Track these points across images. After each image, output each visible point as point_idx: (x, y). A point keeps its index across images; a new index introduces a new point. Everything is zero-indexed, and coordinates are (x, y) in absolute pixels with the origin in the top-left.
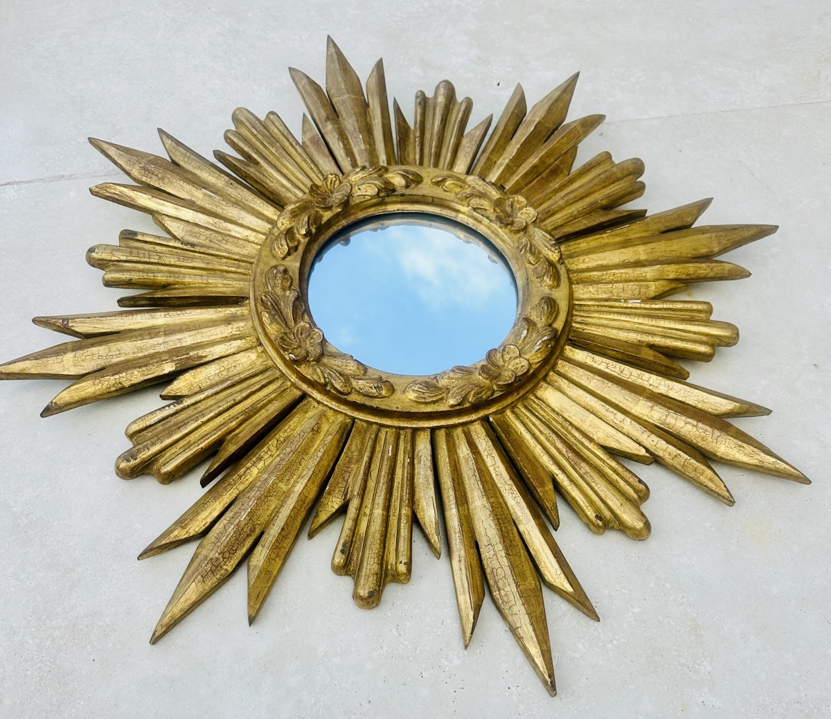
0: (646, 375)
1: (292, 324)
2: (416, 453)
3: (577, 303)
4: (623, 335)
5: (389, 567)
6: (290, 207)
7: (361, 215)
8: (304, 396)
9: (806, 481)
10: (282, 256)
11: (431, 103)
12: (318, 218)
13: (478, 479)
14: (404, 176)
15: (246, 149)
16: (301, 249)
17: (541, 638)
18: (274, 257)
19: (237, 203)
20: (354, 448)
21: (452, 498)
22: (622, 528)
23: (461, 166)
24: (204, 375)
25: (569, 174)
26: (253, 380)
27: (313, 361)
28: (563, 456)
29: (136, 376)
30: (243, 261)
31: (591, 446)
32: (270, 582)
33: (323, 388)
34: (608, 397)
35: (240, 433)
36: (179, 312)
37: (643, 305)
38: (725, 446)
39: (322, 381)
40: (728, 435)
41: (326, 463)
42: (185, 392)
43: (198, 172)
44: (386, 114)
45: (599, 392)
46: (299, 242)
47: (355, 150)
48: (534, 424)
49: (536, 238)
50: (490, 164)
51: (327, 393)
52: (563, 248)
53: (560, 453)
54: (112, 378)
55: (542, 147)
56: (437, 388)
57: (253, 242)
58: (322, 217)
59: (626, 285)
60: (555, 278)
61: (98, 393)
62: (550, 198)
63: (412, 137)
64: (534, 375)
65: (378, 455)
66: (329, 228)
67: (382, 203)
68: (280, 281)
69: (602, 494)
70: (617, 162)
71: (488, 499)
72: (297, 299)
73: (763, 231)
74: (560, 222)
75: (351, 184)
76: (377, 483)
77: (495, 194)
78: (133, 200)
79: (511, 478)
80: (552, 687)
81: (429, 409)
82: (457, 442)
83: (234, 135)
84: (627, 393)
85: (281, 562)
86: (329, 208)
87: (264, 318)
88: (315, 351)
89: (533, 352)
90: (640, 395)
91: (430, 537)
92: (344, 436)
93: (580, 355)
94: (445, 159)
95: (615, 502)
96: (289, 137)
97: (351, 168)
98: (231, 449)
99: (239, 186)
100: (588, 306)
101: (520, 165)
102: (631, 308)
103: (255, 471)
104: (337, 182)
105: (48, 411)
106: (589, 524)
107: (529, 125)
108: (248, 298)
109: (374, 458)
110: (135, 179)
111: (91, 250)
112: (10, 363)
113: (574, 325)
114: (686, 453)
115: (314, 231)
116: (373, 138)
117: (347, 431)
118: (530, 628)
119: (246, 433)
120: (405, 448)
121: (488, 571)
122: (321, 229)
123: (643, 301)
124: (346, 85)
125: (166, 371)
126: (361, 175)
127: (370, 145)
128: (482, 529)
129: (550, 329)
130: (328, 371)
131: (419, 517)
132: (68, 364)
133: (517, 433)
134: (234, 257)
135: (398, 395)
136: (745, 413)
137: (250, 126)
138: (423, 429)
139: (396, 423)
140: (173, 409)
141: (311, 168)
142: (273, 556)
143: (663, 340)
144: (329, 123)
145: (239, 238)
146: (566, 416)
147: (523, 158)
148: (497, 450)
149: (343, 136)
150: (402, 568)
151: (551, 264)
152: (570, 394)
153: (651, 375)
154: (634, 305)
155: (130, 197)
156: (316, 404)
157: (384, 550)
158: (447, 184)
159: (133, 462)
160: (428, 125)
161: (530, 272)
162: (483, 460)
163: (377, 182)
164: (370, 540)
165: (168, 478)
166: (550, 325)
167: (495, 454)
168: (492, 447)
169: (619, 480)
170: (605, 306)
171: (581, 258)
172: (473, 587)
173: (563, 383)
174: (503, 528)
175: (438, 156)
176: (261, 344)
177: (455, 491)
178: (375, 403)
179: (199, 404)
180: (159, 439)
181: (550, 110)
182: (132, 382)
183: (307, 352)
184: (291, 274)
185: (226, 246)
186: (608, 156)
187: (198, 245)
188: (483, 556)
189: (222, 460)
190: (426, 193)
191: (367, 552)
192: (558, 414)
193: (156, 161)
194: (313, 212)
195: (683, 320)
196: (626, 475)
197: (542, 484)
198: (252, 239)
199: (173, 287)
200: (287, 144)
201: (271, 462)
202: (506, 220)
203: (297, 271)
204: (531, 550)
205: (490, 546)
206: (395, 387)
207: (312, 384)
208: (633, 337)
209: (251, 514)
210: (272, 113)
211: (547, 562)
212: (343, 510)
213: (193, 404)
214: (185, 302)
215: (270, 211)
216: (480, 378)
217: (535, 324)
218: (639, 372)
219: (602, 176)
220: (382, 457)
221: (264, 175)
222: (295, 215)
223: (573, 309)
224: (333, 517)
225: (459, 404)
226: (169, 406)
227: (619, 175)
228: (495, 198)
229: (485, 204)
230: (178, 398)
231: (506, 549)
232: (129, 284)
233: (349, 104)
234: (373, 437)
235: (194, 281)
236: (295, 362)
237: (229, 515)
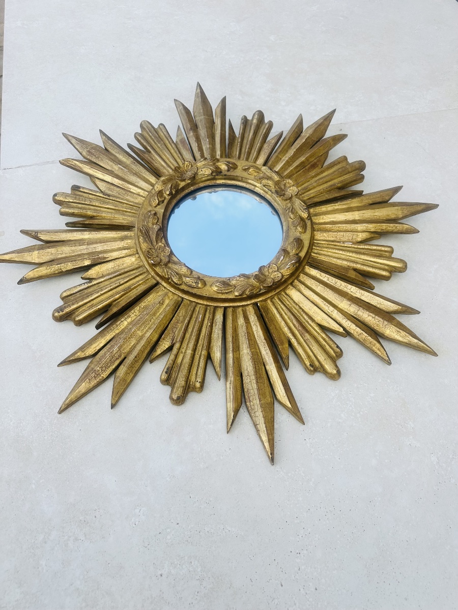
0: (350, 286)
1: (155, 244)
2: (215, 320)
3: (315, 242)
4: (339, 262)
5: (191, 383)
6: (162, 179)
7: (202, 185)
8: (157, 284)
9: (435, 354)
10: (154, 205)
11: (249, 122)
12: (177, 185)
13: (247, 338)
14: (227, 165)
15: (145, 144)
16: (166, 202)
17: (269, 432)
18: (151, 205)
19: (136, 174)
20: (180, 314)
21: (231, 347)
22: (325, 372)
23: (261, 160)
24: (106, 268)
25: (322, 167)
26: (132, 272)
27: (163, 265)
28: (296, 328)
29: (70, 266)
30: (134, 206)
31: (312, 324)
32: (126, 385)
33: (167, 280)
34: (326, 297)
35: (120, 301)
36: (97, 232)
37: (353, 246)
38: (390, 331)
39: (167, 276)
40: (392, 324)
41: (165, 322)
42: (94, 277)
43: (117, 155)
44: (224, 128)
45: (321, 294)
46: (165, 198)
47: (204, 148)
48: (282, 309)
49: (296, 204)
50: (278, 160)
51: (169, 283)
52: (312, 210)
53: (295, 326)
54: (56, 266)
55: (309, 151)
56: (229, 285)
57: (142, 196)
58: (179, 185)
59: (345, 233)
60: (303, 228)
61: (48, 274)
62: (309, 181)
63: (236, 141)
64: (286, 281)
65: (193, 319)
66: (183, 191)
67: (214, 179)
68: (151, 220)
69: (315, 352)
70: (350, 162)
71: (251, 350)
72: (160, 230)
73: (429, 207)
74: (312, 195)
75: (197, 168)
76: (191, 335)
77: (276, 178)
78: (81, 168)
79: (265, 339)
80: (272, 460)
81: (223, 297)
82: (238, 316)
83: (139, 135)
84: (337, 296)
85: (133, 375)
86: (184, 180)
87: (140, 239)
88: (165, 260)
89: (285, 269)
90: (344, 298)
91: (216, 368)
92: (177, 307)
93: (314, 272)
94: (253, 155)
95: (322, 357)
96: (169, 138)
97: (200, 158)
98: (115, 310)
99: (138, 164)
100: (322, 244)
101: (295, 161)
102: (346, 247)
103: (125, 323)
104: (190, 166)
105: (21, 282)
106: (306, 368)
107: (303, 138)
108: (134, 227)
109: (191, 321)
110: (84, 157)
111: (55, 195)
112: (4, 254)
113: (312, 254)
114: (366, 333)
115: (174, 192)
116: (215, 141)
117: (178, 304)
118: (264, 425)
119: (123, 303)
120: (209, 317)
121: (246, 390)
122: (178, 191)
123: (354, 243)
124: (203, 110)
125: (86, 264)
126: (203, 163)
127: (212, 145)
128: (245, 366)
129: (296, 257)
130: (170, 271)
131: (211, 356)
132: (35, 257)
133: (272, 313)
134: (130, 203)
135: (207, 288)
136: (404, 312)
137: (148, 131)
138: (221, 307)
139: (205, 303)
140: (86, 286)
141: (179, 157)
142: (128, 371)
143: (362, 266)
144: (191, 131)
145: (134, 193)
146: (301, 305)
147: (297, 157)
148: (259, 322)
149: (198, 139)
150: (198, 385)
151: (302, 219)
152: (305, 293)
153: (352, 286)
154: (348, 246)
155: (79, 167)
156: (164, 289)
157: (189, 374)
158: (250, 170)
159: (61, 313)
160: (246, 135)
161: (290, 223)
162: (251, 327)
163: (211, 168)
164: (182, 367)
165: (79, 323)
166: (297, 254)
167: (258, 324)
168: (257, 320)
169: (326, 344)
170: (331, 245)
171: (321, 217)
172: (235, 399)
173: (302, 287)
174: (257, 367)
175: (249, 153)
176: (138, 253)
177: (233, 343)
178: (194, 291)
179: (101, 284)
180: (76, 302)
181: (315, 131)
182: (67, 269)
183: (161, 260)
184: (158, 216)
185: (127, 198)
186: (345, 158)
187: (112, 196)
188: (244, 382)
189: (109, 316)
190: (238, 175)
191: (180, 374)
192: (296, 304)
193: (96, 147)
194: (175, 182)
195: (375, 256)
196: (331, 343)
197: (282, 344)
198: (142, 194)
199: (96, 218)
200: (167, 142)
201: (135, 319)
202: (280, 192)
203: (162, 214)
204: (271, 381)
205: (248, 377)
206: (207, 283)
207: (162, 278)
208: (345, 263)
209: (120, 347)
210: (162, 124)
211: (279, 388)
212: (170, 349)
213: (97, 284)
214: (101, 227)
215: (153, 179)
216: (253, 281)
217: (289, 253)
218: (346, 284)
219: (340, 170)
220: (196, 321)
221: (152, 159)
222: (164, 183)
223: (313, 245)
224: (165, 352)
225: (240, 295)
226: (84, 284)
227: (350, 170)
228: (276, 180)
229: (270, 183)
230: (91, 279)
231: (257, 379)
232: (73, 215)
233: (203, 122)
234: (192, 309)
235: (107, 215)
236: (153, 265)
237: (108, 346)
